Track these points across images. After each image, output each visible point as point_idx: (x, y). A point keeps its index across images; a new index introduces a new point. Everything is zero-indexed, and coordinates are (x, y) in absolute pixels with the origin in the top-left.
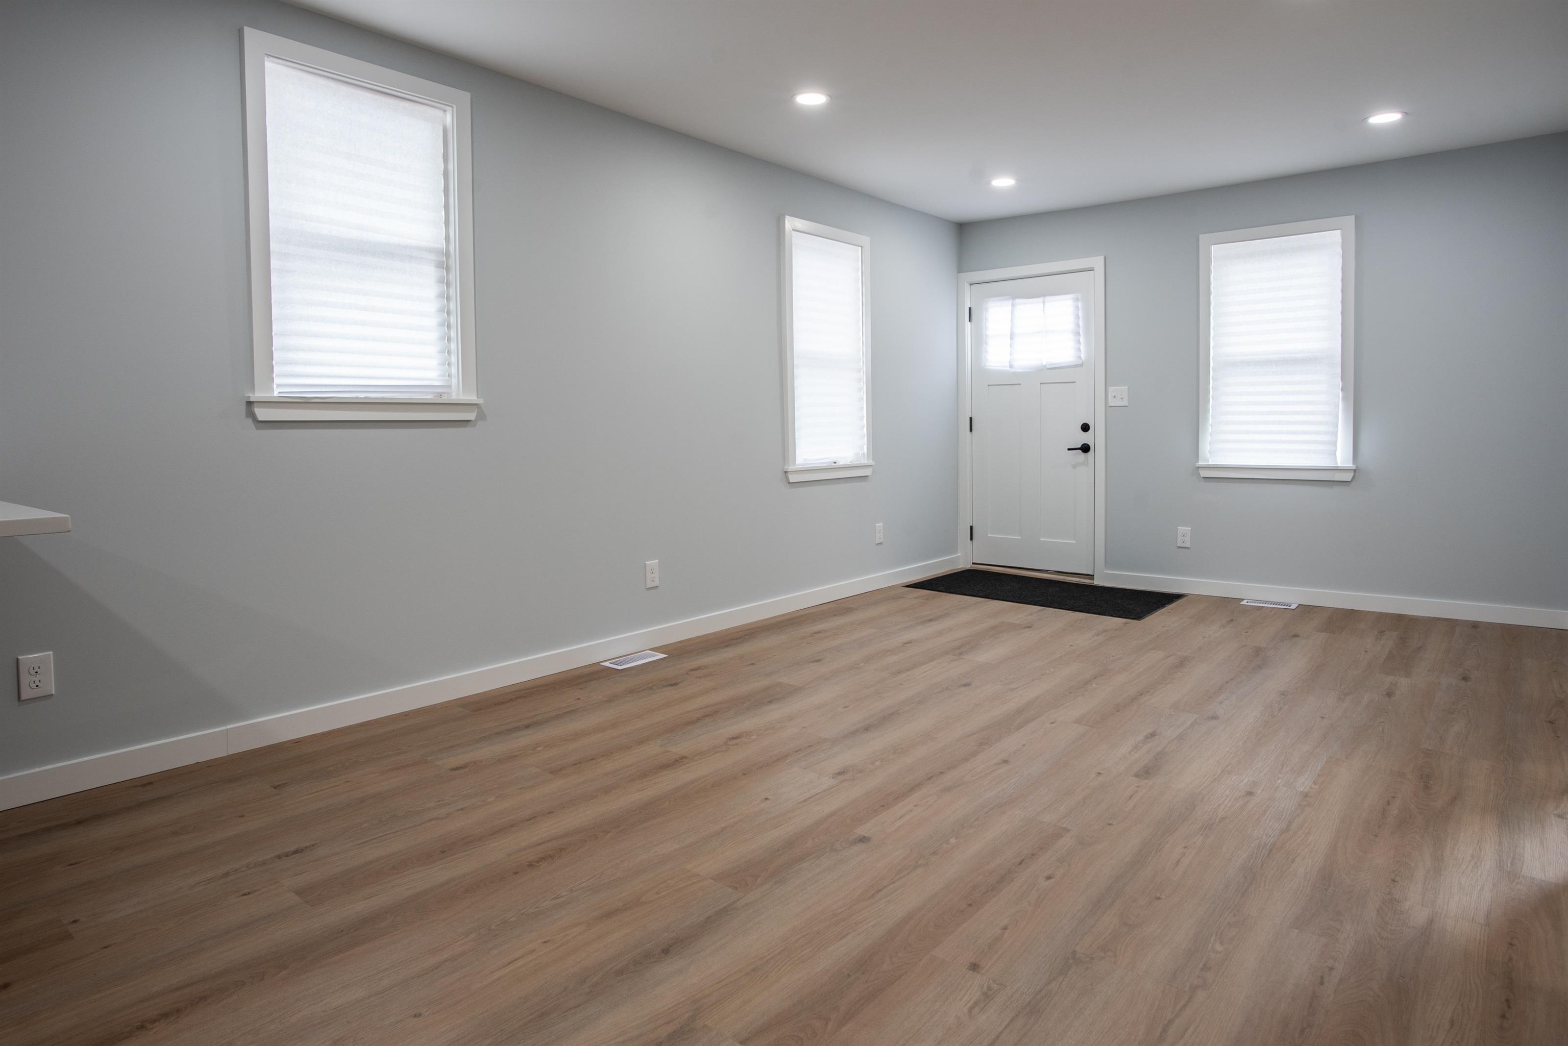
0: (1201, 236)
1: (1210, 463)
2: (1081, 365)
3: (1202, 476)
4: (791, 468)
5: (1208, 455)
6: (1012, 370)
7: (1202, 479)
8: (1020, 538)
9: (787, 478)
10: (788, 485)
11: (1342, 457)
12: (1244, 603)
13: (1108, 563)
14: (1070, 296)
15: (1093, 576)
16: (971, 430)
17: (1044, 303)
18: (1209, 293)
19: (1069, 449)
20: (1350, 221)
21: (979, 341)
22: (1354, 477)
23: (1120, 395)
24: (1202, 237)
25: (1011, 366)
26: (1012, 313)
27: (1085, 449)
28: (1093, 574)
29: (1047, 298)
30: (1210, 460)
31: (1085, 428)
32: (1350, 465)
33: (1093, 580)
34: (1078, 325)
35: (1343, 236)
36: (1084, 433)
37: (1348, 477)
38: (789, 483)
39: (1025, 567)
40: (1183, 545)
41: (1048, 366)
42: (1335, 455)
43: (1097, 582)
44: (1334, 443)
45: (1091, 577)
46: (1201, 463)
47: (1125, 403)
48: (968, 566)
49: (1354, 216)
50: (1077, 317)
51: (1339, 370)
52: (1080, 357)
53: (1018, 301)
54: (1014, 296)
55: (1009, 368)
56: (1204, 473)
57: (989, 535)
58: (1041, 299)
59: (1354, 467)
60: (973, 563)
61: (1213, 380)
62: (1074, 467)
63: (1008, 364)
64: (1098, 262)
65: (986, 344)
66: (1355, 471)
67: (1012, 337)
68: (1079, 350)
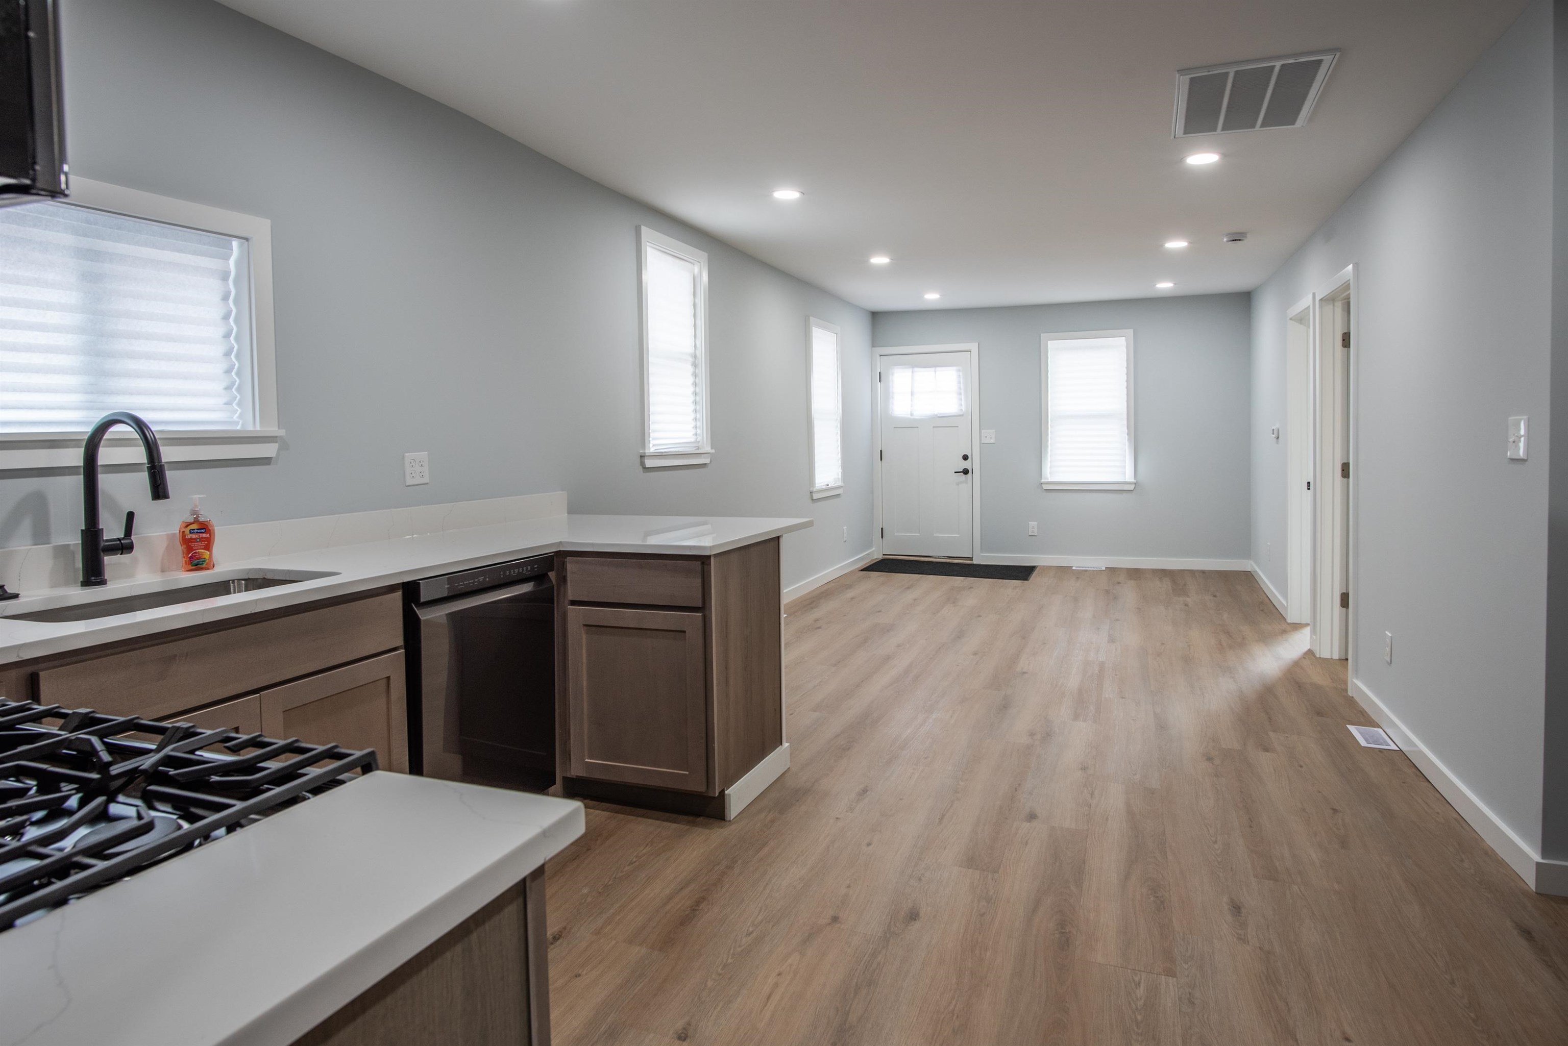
0: (1042, 334)
1: (1049, 480)
2: (962, 415)
3: (1044, 488)
4: (815, 490)
5: (1049, 475)
6: (912, 417)
7: (1044, 491)
8: (918, 535)
9: (812, 496)
10: (811, 501)
11: (1129, 477)
12: (1074, 568)
13: (982, 549)
14: (954, 368)
15: (972, 558)
16: (881, 460)
17: (935, 371)
18: (1047, 371)
19: (955, 472)
20: (1130, 332)
21: (887, 396)
22: (1134, 488)
23: (990, 436)
24: (1043, 336)
25: (912, 415)
26: (912, 378)
27: (966, 472)
28: (971, 557)
29: (938, 369)
30: (1049, 478)
31: (965, 458)
32: (1132, 480)
33: (972, 560)
34: (960, 388)
35: (1126, 340)
36: (963, 461)
37: (1131, 487)
38: (813, 500)
39: (923, 555)
40: (1033, 534)
41: (938, 415)
42: (1125, 474)
43: (975, 562)
44: (1125, 467)
45: (971, 559)
46: (1043, 480)
47: (993, 441)
48: (881, 557)
49: (1132, 330)
50: (959, 383)
51: (1125, 422)
52: (962, 410)
53: (916, 369)
54: (914, 366)
55: (910, 416)
56: (1045, 487)
57: (896, 534)
58: (933, 369)
59: (1135, 481)
60: (883, 555)
61: (1051, 427)
62: (958, 484)
63: (910, 413)
64: (974, 346)
65: (893, 398)
66: (1135, 484)
67: (912, 394)
68: (961, 405)
